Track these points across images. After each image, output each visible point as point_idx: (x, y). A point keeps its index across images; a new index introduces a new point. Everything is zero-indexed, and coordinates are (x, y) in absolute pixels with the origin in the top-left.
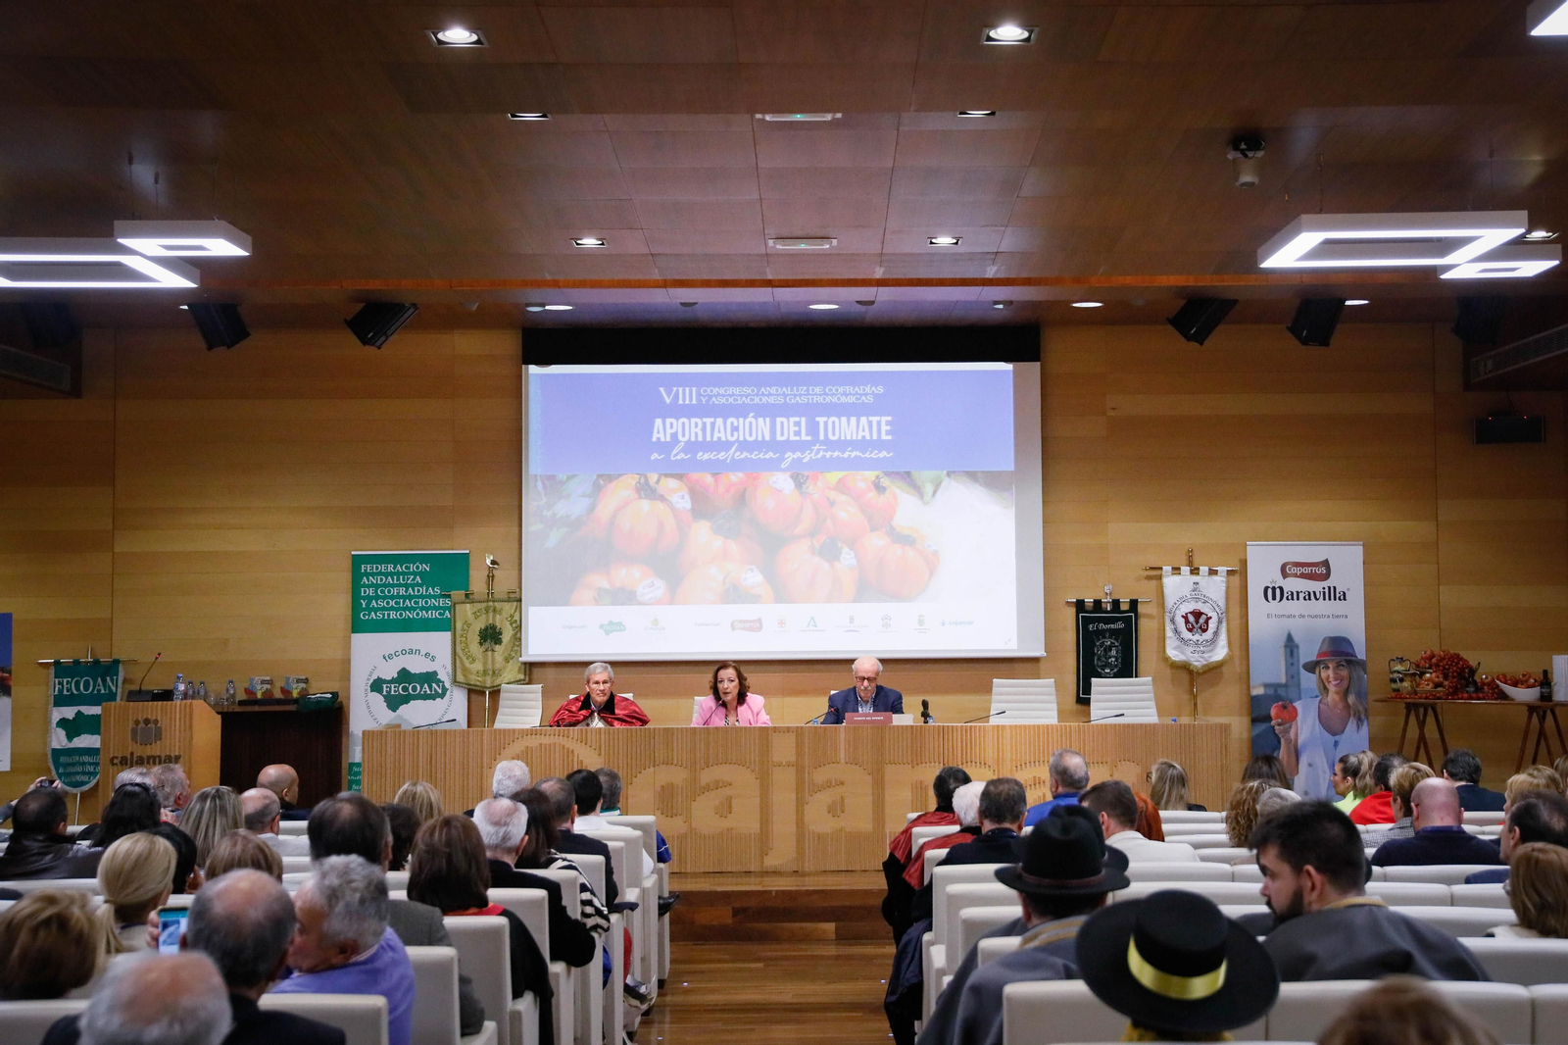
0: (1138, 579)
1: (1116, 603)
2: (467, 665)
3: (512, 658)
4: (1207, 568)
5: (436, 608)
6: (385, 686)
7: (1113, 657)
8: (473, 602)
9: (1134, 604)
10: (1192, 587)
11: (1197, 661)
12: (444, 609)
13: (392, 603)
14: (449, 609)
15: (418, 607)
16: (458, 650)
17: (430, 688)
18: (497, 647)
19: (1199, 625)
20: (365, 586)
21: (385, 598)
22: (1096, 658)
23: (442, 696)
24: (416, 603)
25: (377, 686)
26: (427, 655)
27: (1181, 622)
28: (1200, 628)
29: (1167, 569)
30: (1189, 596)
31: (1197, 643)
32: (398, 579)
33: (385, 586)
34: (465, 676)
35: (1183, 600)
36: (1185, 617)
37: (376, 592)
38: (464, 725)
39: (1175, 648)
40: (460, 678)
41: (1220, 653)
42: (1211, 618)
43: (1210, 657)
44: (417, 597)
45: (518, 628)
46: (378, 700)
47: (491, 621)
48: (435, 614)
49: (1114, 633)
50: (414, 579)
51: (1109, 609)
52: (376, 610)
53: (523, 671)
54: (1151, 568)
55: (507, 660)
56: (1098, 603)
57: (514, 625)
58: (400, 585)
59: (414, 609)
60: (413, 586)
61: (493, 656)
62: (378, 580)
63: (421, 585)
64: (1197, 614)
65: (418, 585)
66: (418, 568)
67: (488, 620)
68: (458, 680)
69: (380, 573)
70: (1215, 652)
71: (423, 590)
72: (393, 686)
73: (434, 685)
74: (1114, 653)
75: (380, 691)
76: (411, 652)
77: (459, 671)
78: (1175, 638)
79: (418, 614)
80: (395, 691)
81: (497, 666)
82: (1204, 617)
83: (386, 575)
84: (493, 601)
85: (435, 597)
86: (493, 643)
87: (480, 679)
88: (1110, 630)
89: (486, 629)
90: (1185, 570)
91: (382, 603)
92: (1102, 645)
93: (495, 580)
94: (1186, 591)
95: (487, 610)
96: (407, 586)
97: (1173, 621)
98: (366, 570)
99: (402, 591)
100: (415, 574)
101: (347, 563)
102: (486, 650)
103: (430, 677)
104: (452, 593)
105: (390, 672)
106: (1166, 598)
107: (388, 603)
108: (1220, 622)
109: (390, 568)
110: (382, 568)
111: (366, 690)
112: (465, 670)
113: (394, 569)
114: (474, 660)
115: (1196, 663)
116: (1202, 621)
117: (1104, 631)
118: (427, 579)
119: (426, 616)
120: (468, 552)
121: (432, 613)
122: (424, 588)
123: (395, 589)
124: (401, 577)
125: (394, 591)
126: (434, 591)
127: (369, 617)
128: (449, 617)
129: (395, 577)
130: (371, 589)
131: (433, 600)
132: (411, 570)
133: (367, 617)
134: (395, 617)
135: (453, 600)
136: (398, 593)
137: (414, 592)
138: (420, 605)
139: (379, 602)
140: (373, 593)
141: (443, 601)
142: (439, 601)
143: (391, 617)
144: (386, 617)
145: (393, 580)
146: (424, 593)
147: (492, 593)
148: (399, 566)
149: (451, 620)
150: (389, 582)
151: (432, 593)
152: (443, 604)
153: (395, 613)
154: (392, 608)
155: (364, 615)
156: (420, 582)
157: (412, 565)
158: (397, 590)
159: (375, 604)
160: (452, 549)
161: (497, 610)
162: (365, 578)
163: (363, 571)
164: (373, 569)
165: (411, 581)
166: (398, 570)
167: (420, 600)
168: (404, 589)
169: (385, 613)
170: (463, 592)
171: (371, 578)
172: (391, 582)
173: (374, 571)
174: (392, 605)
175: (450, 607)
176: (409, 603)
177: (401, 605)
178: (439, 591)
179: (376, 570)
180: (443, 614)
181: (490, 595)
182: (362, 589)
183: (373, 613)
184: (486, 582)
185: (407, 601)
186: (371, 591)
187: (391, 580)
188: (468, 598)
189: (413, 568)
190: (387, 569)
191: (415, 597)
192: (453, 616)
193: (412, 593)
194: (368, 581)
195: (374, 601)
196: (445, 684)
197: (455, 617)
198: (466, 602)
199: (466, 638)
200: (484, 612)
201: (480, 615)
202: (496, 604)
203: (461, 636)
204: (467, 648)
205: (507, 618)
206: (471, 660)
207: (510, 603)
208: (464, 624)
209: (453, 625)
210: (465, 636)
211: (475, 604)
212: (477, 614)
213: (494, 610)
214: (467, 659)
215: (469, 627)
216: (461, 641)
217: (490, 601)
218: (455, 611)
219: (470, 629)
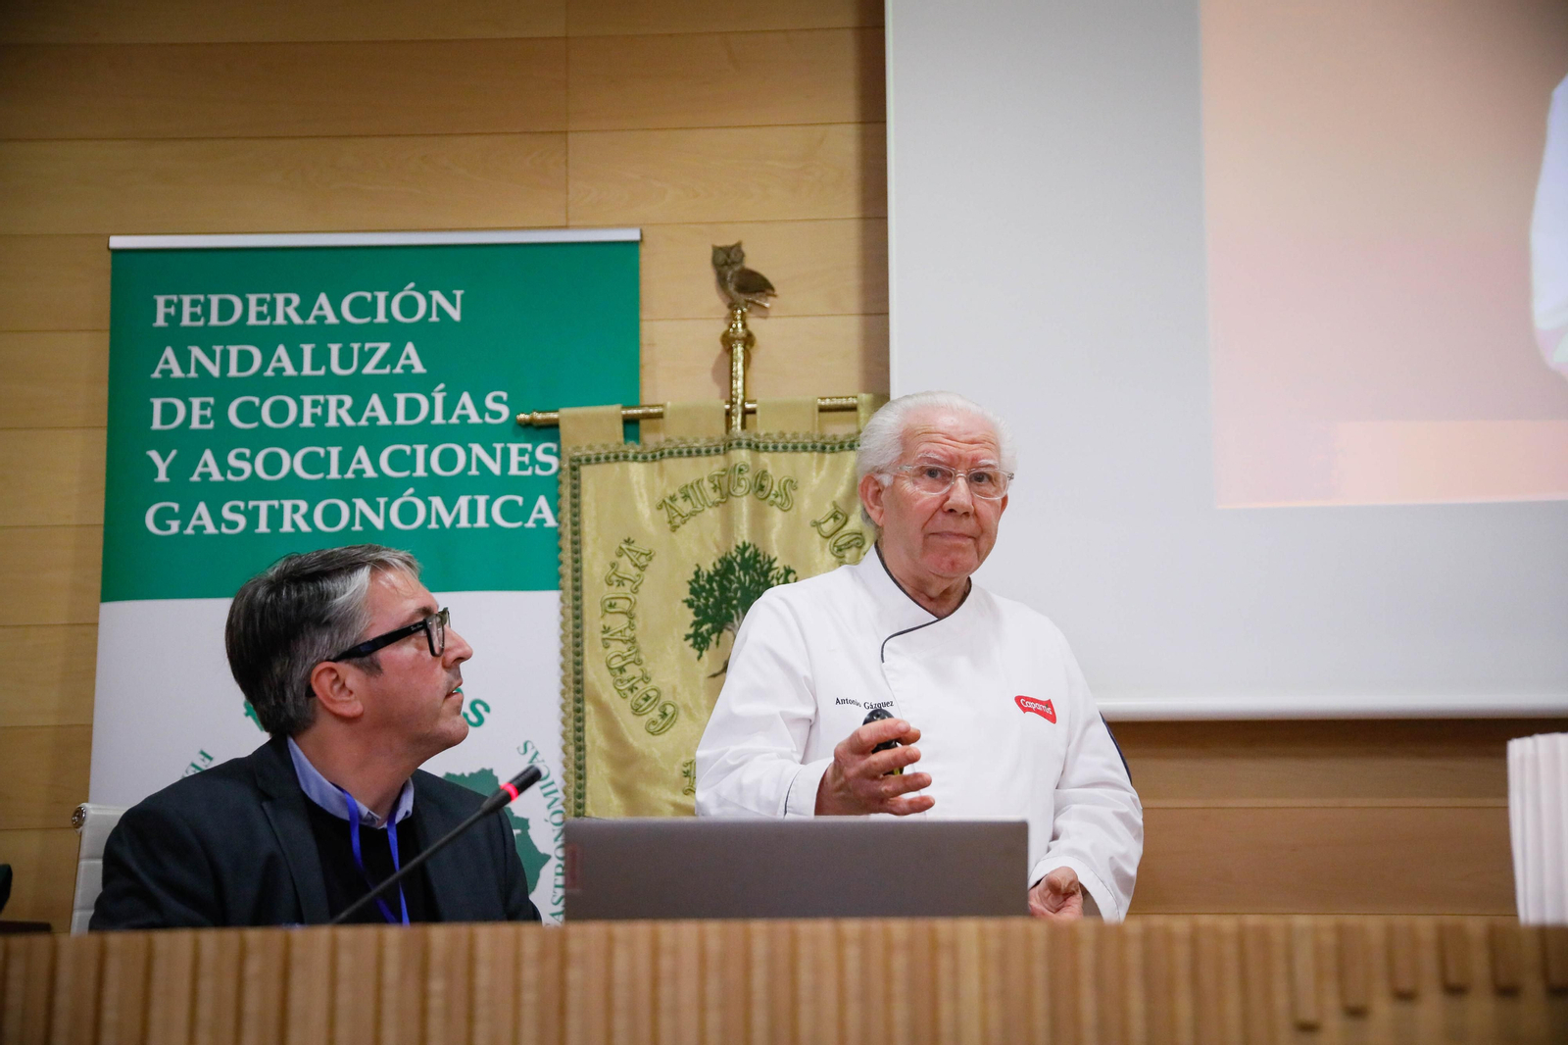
2: (634, 731)
5: (489, 483)
8: (658, 455)
12: (529, 487)
13: (293, 463)
14: (551, 487)
15: (410, 481)
16: (596, 675)
20: (168, 387)
21: (258, 439)
24: (400, 461)
32: (321, 358)
33: (262, 386)
34: (626, 791)
37: (220, 413)
40: (605, 800)
44: (409, 435)
47: (743, 534)
48: (488, 512)
50: (390, 358)
58: (330, 384)
59: (392, 489)
60: (387, 388)
63: (425, 385)
65: (409, 381)
66: (409, 306)
67: (728, 527)
68: (594, 809)
69: (241, 333)
71: (432, 406)
77: (598, 772)
79: (407, 513)
83: (268, 338)
84: (755, 447)
85: (486, 435)
89: (726, 568)
91: (249, 466)
95: (726, 485)
96: (359, 388)
98: (174, 320)
99: (338, 411)
100: (396, 334)
101: (93, 294)
104: (564, 414)
107: (272, 464)
109: (286, 309)
110: (250, 308)
112: (624, 758)
113: (304, 311)
114: (665, 721)
118: (452, 360)
119: (447, 521)
120: (633, 235)
121: (473, 505)
122: (439, 398)
123: (307, 400)
124: (335, 349)
125: (303, 411)
126: (481, 409)
127: (183, 526)
128: (551, 522)
129: (307, 349)
130: (196, 402)
131: (477, 449)
132: (381, 318)
133: (175, 526)
134: (304, 527)
135: (568, 449)
136: (320, 420)
137: (391, 413)
138: (420, 472)
139: (232, 460)
140: (203, 420)
141: (522, 452)
142: (506, 453)
143: (287, 527)
144: (263, 527)
145: (298, 364)
146: (439, 419)
147: (746, 412)
148: (323, 299)
149: (560, 535)
150: (280, 371)
151: (475, 419)
152: (522, 466)
153: (303, 506)
154: (291, 487)
155: (161, 519)
156: (419, 368)
157: (381, 296)
158: (315, 404)
159: (213, 468)
160: (566, 227)
161: (775, 486)
162: (169, 353)
163: (160, 322)
164: (206, 313)
165: (380, 365)
166: (321, 319)
167: (421, 449)
168: (348, 401)
169: (257, 509)
170: (616, 411)
171: (196, 352)
172: (290, 371)
173: (214, 321)
174: (292, 470)
175: (556, 481)
176: (367, 465)
177: (334, 474)
178: (505, 411)
179: (221, 318)
180: (523, 513)
181: (737, 421)
182: (157, 403)
183: (202, 508)
184: (715, 371)
185: (361, 452)
186: (195, 413)
187: (287, 363)
188: (637, 438)
189: (386, 307)
190: (272, 312)
191: (395, 434)
192: (567, 518)
193: (384, 420)
194: (185, 368)
195: (208, 455)
196: (532, 833)
197: (576, 524)
198: (626, 458)
199: (630, 615)
200: (715, 497)
201: (693, 514)
202: (765, 458)
203: (610, 606)
204: (638, 662)
205: (817, 524)
206: (655, 714)
207: (828, 457)
208: (620, 553)
209: (567, 556)
210: (623, 605)
211: (670, 463)
212: (673, 511)
213: (760, 487)
214: (637, 711)
215: (642, 568)
216: (606, 630)
217: (739, 445)
218: (576, 487)
219: (646, 575)
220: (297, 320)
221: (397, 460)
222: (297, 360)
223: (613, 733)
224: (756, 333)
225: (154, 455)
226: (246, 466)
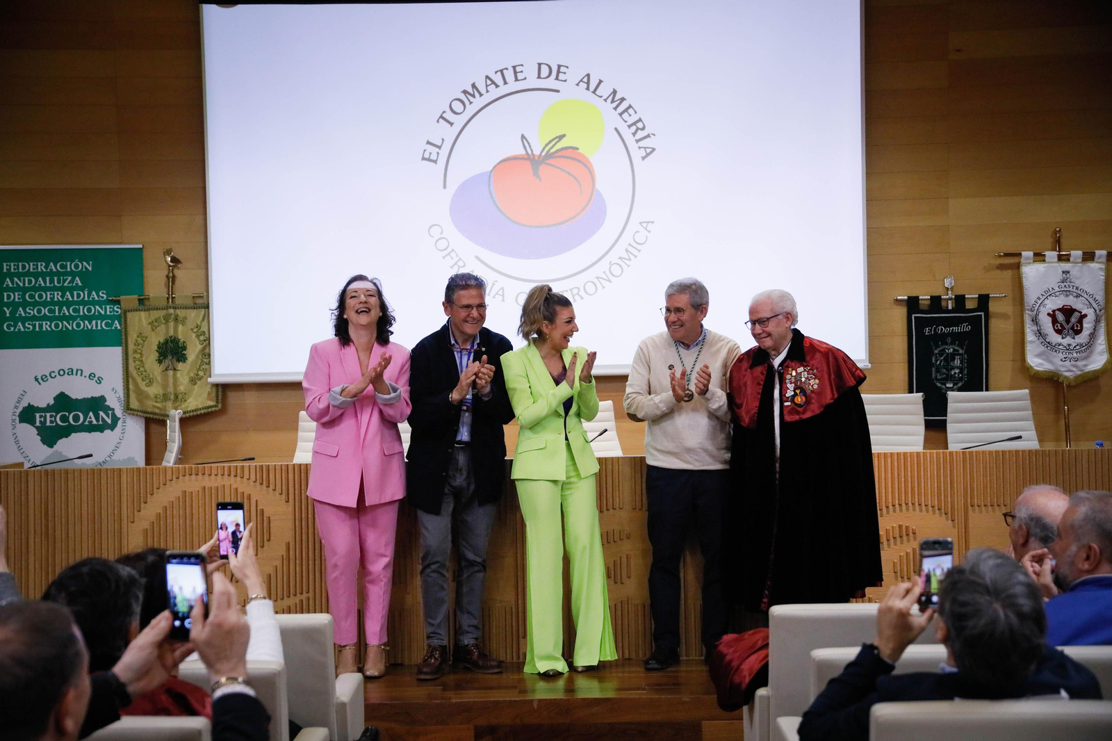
0: (988, 269)
1: (960, 300)
2: (142, 385)
3: (200, 379)
4: (1080, 253)
5: (102, 317)
6: (38, 415)
7: (958, 367)
8: (148, 310)
9: (984, 300)
10: (1060, 276)
11: (1068, 370)
12: (113, 318)
13: (45, 311)
14: (119, 318)
15: (79, 316)
17: (97, 418)
18: (180, 366)
19: (1071, 324)
20: (8, 289)
21: (35, 304)
22: (934, 369)
23: (112, 427)
24: (75, 311)
25: (28, 415)
26: (92, 376)
27: (1047, 323)
28: (1072, 328)
29: (1028, 254)
30: (1057, 289)
31: (1068, 348)
32: (52, 281)
33: (35, 289)
34: (139, 401)
35: (1049, 294)
36: (1052, 316)
37: (23, 296)
38: (141, 462)
39: (1039, 355)
40: (134, 404)
41: (1098, 361)
42: (1085, 316)
43: (1085, 366)
44: (78, 303)
45: (207, 342)
46: (29, 433)
47: (171, 333)
48: (101, 325)
49: (956, 337)
50: (72, 281)
51: (950, 307)
52: (24, 320)
53: (214, 394)
54: (1007, 255)
55: (193, 381)
56: (936, 300)
57: (202, 338)
58: (55, 289)
59: (74, 318)
60: (71, 290)
61: (175, 376)
62: (27, 282)
63: (82, 289)
64: (1068, 311)
65: (77, 288)
66: (76, 266)
68: (132, 406)
69: (28, 274)
70: (1091, 359)
71: (84, 295)
72: (48, 415)
73: (101, 413)
74: (957, 362)
75: (32, 422)
76: (71, 373)
77: (132, 395)
78: (1038, 342)
79: (78, 325)
80: (51, 422)
81: (182, 388)
82: (1076, 315)
83: (36, 275)
84: (175, 308)
85: (100, 303)
86: (174, 360)
87: (158, 405)
88: (952, 334)
89: (166, 342)
90: (1051, 255)
91: (33, 312)
92: (942, 353)
93: (177, 282)
94: (1053, 281)
95: (167, 318)
96: (63, 290)
97: (1035, 321)
98: (9, 270)
99: (57, 296)
100: (73, 274)
102: (166, 370)
103: (97, 404)
104: (122, 298)
105: (43, 397)
106: (1025, 292)
107: (39, 312)
108: (1097, 321)
109: (41, 267)
110: (30, 267)
111: (14, 421)
113: (46, 267)
114: (150, 383)
115: (1067, 374)
116: (1073, 320)
117: (944, 336)
118: (89, 282)
119: (90, 327)
120: (141, 246)
121: (97, 323)
122: (86, 293)
123: (48, 293)
124: (56, 278)
125: (47, 296)
126: (98, 296)
127: (15, 329)
128: (119, 328)
129: (48, 279)
130: (16, 294)
131: (97, 307)
132: (69, 270)
133: (12, 329)
134: (49, 329)
135: (123, 306)
136: (52, 299)
137: (73, 297)
138: (81, 313)
139: (27, 310)
140: (19, 299)
141: (110, 308)
142: (106, 308)
143: (44, 329)
144: (37, 329)
145: (45, 283)
146: (86, 299)
147: (172, 298)
148: (52, 264)
149: (121, 332)
150: (40, 285)
151: (96, 298)
152: (110, 312)
153: (49, 323)
154: (45, 318)
155: (8, 327)
156: (80, 284)
157: (68, 263)
158: (51, 294)
159: (22, 312)
160: (121, 243)
162: (8, 279)
163: (5, 270)
164: (18, 268)
165: (69, 283)
166: (51, 270)
167: (81, 307)
168: (60, 293)
169: (35, 324)
170: (136, 297)
171: (16, 279)
172: (43, 285)
173: (20, 270)
174: (45, 313)
175: (120, 316)
176: (66, 311)
177: (57, 314)
178: (105, 296)
179: (22, 269)
180: (111, 325)
181: (170, 300)
182: (5, 294)
183: (20, 324)
184: (165, 284)
185: (64, 308)
186: (16, 297)
187: (42, 283)
188: (143, 304)
189: (70, 266)
190: (37, 268)
191: (73, 303)
192: (123, 326)
193: (71, 299)
194: (13, 284)
195: (21, 309)
196: (115, 412)
197: (126, 328)
198: (139, 310)
199: (141, 354)
200: (163, 321)
201: (158, 326)
202: (178, 311)
203: (135, 352)
204: (143, 367)
205: (192, 329)
206: (148, 381)
207: (195, 311)
208: (138, 337)
209: (124, 337)
210: (139, 351)
211: (151, 312)
212: (154, 325)
213: (176, 319)
214: (143, 380)
215: (144, 341)
216: (135, 358)
217: (170, 308)
218: (126, 321)
219: (145, 343)
220: (44, 270)
221: (74, 310)
222: (45, 282)
223: (136, 385)
224: (176, 275)
225: (5, 309)
226: (32, 312)
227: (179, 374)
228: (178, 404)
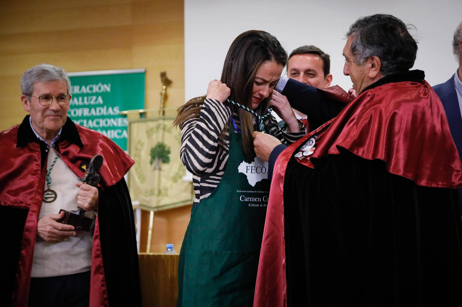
3: (179, 178)
5: (114, 128)
12: (124, 128)
18: (165, 167)
24: (98, 123)
32: (83, 101)
44: (99, 117)
47: (160, 140)
50: (96, 100)
55: (175, 179)
58: (84, 106)
60: (95, 106)
61: (159, 175)
63: (102, 106)
65: (99, 105)
66: (100, 88)
67: (157, 138)
71: (103, 111)
77: (132, 191)
81: (164, 185)
84: (164, 119)
85: (114, 117)
86: (161, 162)
87: (147, 199)
89: (156, 147)
96: (90, 107)
99: (86, 112)
100: (97, 94)
102: (154, 170)
104: (128, 112)
109: (77, 89)
113: (80, 90)
114: (143, 180)
118: (108, 100)
120: (143, 70)
121: (111, 133)
122: (105, 109)
124: (86, 98)
126: (113, 111)
128: (126, 136)
129: (80, 98)
131: (112, 120)
132: (94, 91)
135: (129, 120)
136: (83, 114)
137: (96, 112)
142: (118, 121)
146: (105, 114)
147: (163, 111)
148: (83, 87)
149: (127, 139)
150: (75, 103)
151: (112, 113)
152: (121, 124)
156: (101, 102)
157: (95, 86)
158: (82, 110)
160: (131, 68)
161: (167, 128)
165: (94, 102)
166: (83, 92)
168: (88, 110)
170: (139, 111)
172: (77, 103)
175: (127, 126)
178: (118, 111)
180: (121, 134)
181: (161, 113)
188: (143, 117)
189: (96, 88)
191: (96, 117)
197: (130, 136)
198: (139, 122)
199: (139, 157)
201: (152, 135)
204: (140, 167)
205: (175, 137)
208: (138, 143)
209: (128, 143)
210: (138, 154)
212: (149, 133)
213: (164, 129)
217: (161, 119)
218: (130, 128)
220: (78, 92)
222: (78, 101)
223: (135, 182)
227: (162, 173)
228: (160, 198)
